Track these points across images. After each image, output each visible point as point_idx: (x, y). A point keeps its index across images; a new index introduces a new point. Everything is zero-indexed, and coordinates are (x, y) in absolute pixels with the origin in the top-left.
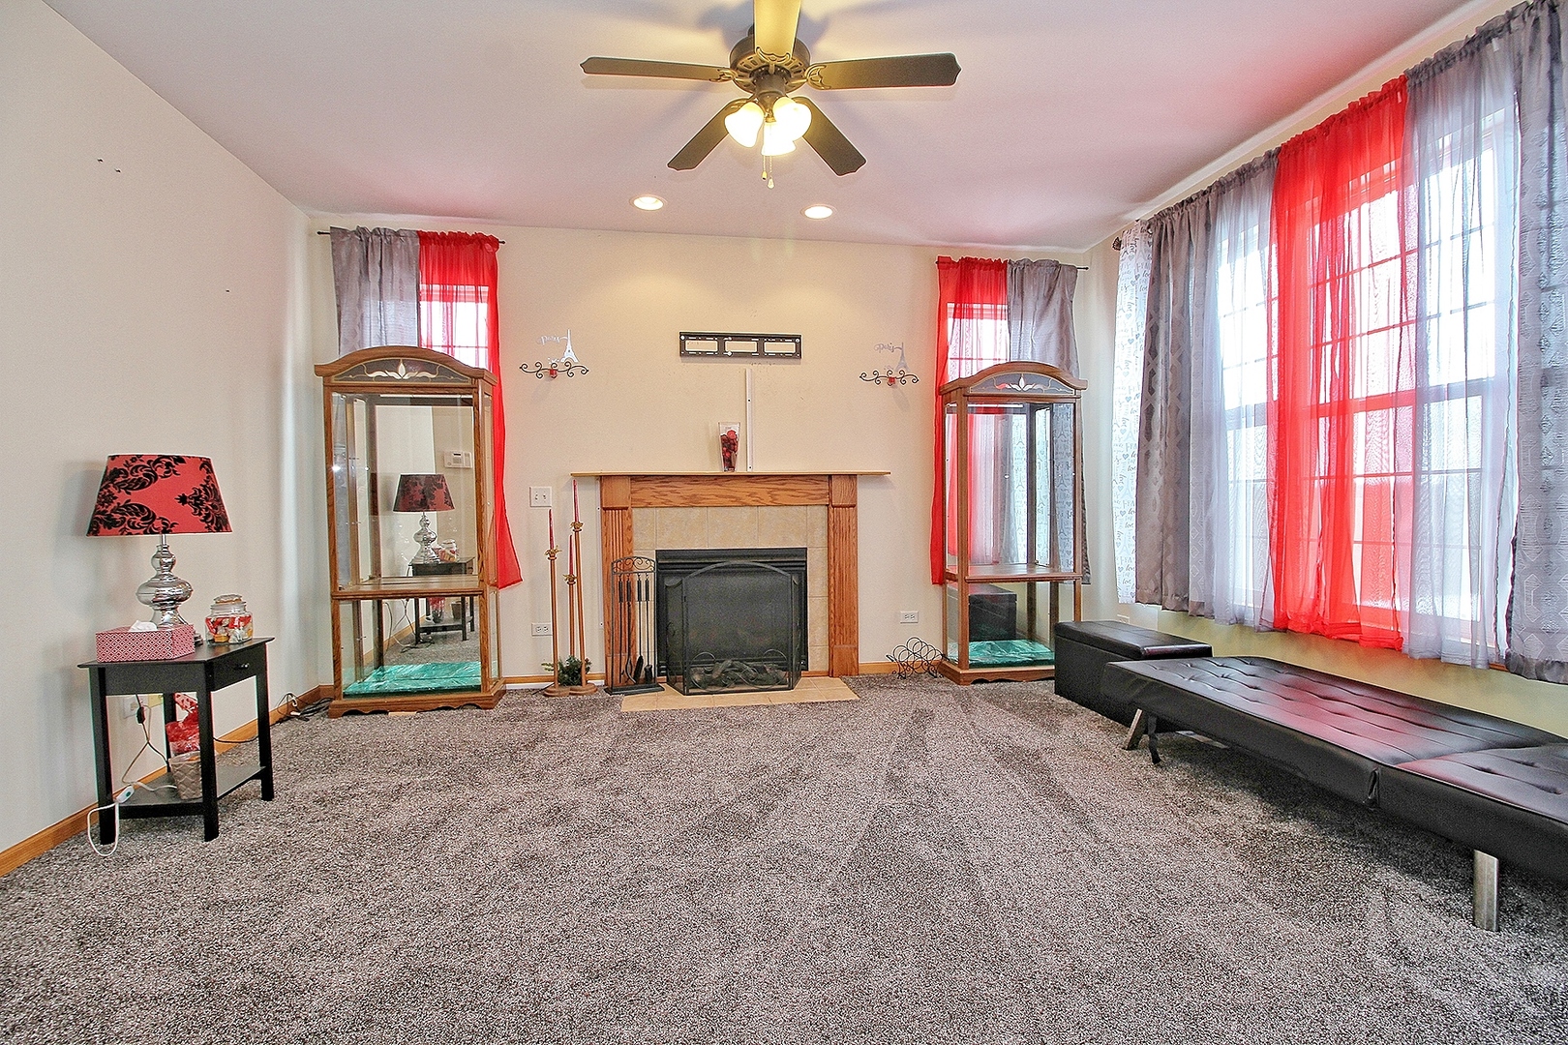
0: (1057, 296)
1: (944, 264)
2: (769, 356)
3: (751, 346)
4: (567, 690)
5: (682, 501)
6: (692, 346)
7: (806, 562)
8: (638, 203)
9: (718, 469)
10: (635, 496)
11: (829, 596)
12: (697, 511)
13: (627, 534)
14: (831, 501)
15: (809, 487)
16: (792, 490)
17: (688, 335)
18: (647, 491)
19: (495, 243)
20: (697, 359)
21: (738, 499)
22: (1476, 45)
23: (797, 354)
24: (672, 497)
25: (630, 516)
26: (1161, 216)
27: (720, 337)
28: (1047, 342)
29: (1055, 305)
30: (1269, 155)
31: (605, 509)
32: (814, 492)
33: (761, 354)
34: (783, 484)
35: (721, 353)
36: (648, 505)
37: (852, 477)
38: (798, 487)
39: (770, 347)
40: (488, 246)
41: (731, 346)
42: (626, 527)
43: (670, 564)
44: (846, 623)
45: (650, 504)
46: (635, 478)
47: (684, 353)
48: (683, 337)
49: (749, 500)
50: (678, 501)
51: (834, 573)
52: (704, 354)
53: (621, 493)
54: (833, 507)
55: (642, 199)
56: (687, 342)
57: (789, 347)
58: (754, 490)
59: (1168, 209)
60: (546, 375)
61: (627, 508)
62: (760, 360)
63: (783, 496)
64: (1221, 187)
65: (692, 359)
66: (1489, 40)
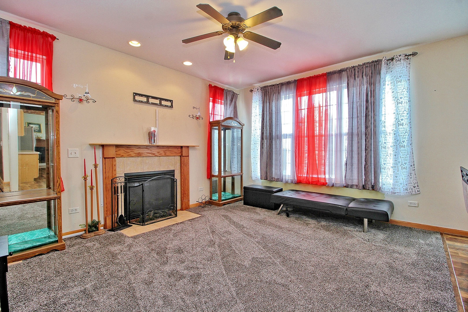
0: (234, 100)
1: (210, 86)
2: (163, 106)
3: (157, 102)
4: (92, 234)
5: (135, 155)
6: (138, 98)
7: (174, 174)
8: (130, 43)
9: (147, 143)
10: (118, 153)
11: (181, 185)
12: (140, 158)
13: (113, 167)
14: (182, 154)
15: (176, 150)
16: (171, 151)
17: (136, 94)
18: (122, 151)
19: (54, 38)
20: (139, 103)
21: (154, 154)
22: (340, 72)
23: (172, 106)
24: (132, 153)
25: (115, 161)
26: (265, 87)
27: (148, 97)
28: (231, 112)
29: (233, 103)
30: (295, 80)
31: (105, 158)
32: (177, 152)
33: (161, 104)
34: (168, 149)
35: (147, 102)
36: (122, 156)
37: (188, 147)
38: (173, 150)
39: (163, 103)
40: (50, 39)
41: (151, 100)
42: (113, 165)
43: (130, 178)
44: (186, 192)
45: (123, 156)
46: (117, 146)
47: (135, 100)
48: (135, 94)
49: (157, 154)
50: (134, 155)
51: (183, 177)
52: (142, 102)
53: (111, 152)
54: (183, 156)
55: (132, 42)
56: (136, 96)
57: (169, 104)
58: (159, 151)
59: (267, 86)
60: (77, 101)
61: (114, 158)
62: (160, 107)
63: (168, 153)
64: (282, 84)
65: (137, 103)
66: (343, 72)
